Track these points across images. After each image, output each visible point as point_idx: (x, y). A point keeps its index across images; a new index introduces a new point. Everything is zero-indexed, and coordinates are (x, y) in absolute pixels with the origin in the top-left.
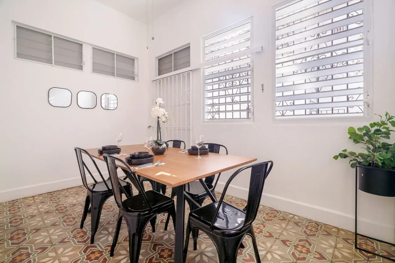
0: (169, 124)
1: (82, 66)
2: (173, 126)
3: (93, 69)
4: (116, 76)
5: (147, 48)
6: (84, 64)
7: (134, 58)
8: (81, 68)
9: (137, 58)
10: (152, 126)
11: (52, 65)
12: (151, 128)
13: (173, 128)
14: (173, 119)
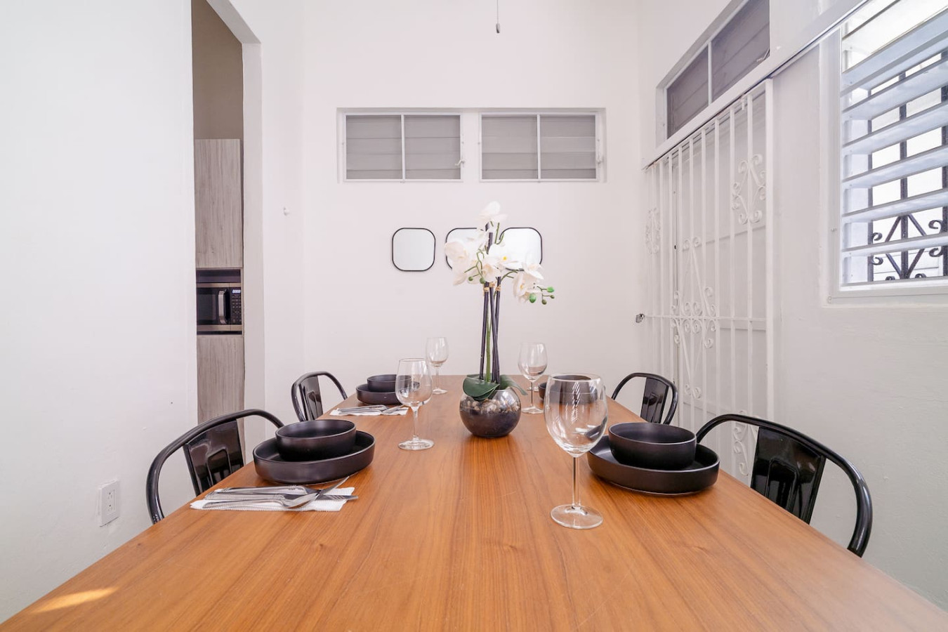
0: (692, 309)
1: (459, 170)
2: (704, 316)
3: (483, 170)
4: (542, 178)
5: (498, 32)
6: (463, 162)
7: (593, 114)
8: (456, 174)
9: (603, 109)
10: (646, 314)
11: (401, 180)
12: (645, 321)
13: (704, 325)
14: (704, 288)
